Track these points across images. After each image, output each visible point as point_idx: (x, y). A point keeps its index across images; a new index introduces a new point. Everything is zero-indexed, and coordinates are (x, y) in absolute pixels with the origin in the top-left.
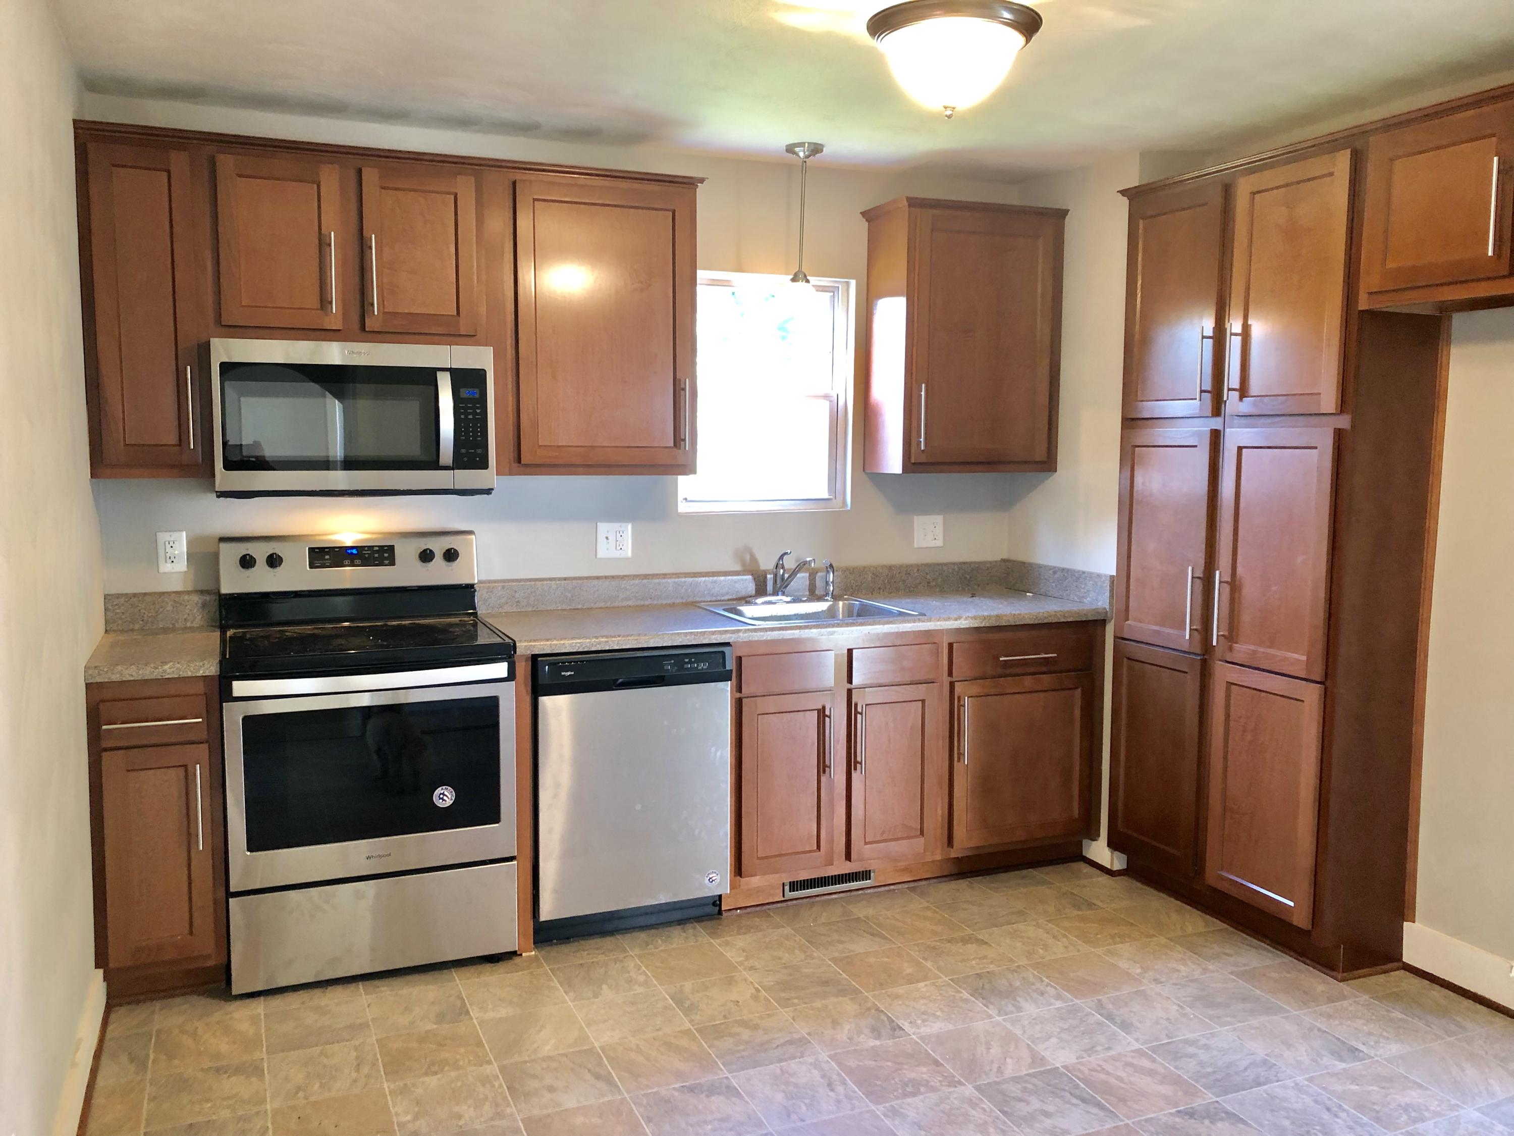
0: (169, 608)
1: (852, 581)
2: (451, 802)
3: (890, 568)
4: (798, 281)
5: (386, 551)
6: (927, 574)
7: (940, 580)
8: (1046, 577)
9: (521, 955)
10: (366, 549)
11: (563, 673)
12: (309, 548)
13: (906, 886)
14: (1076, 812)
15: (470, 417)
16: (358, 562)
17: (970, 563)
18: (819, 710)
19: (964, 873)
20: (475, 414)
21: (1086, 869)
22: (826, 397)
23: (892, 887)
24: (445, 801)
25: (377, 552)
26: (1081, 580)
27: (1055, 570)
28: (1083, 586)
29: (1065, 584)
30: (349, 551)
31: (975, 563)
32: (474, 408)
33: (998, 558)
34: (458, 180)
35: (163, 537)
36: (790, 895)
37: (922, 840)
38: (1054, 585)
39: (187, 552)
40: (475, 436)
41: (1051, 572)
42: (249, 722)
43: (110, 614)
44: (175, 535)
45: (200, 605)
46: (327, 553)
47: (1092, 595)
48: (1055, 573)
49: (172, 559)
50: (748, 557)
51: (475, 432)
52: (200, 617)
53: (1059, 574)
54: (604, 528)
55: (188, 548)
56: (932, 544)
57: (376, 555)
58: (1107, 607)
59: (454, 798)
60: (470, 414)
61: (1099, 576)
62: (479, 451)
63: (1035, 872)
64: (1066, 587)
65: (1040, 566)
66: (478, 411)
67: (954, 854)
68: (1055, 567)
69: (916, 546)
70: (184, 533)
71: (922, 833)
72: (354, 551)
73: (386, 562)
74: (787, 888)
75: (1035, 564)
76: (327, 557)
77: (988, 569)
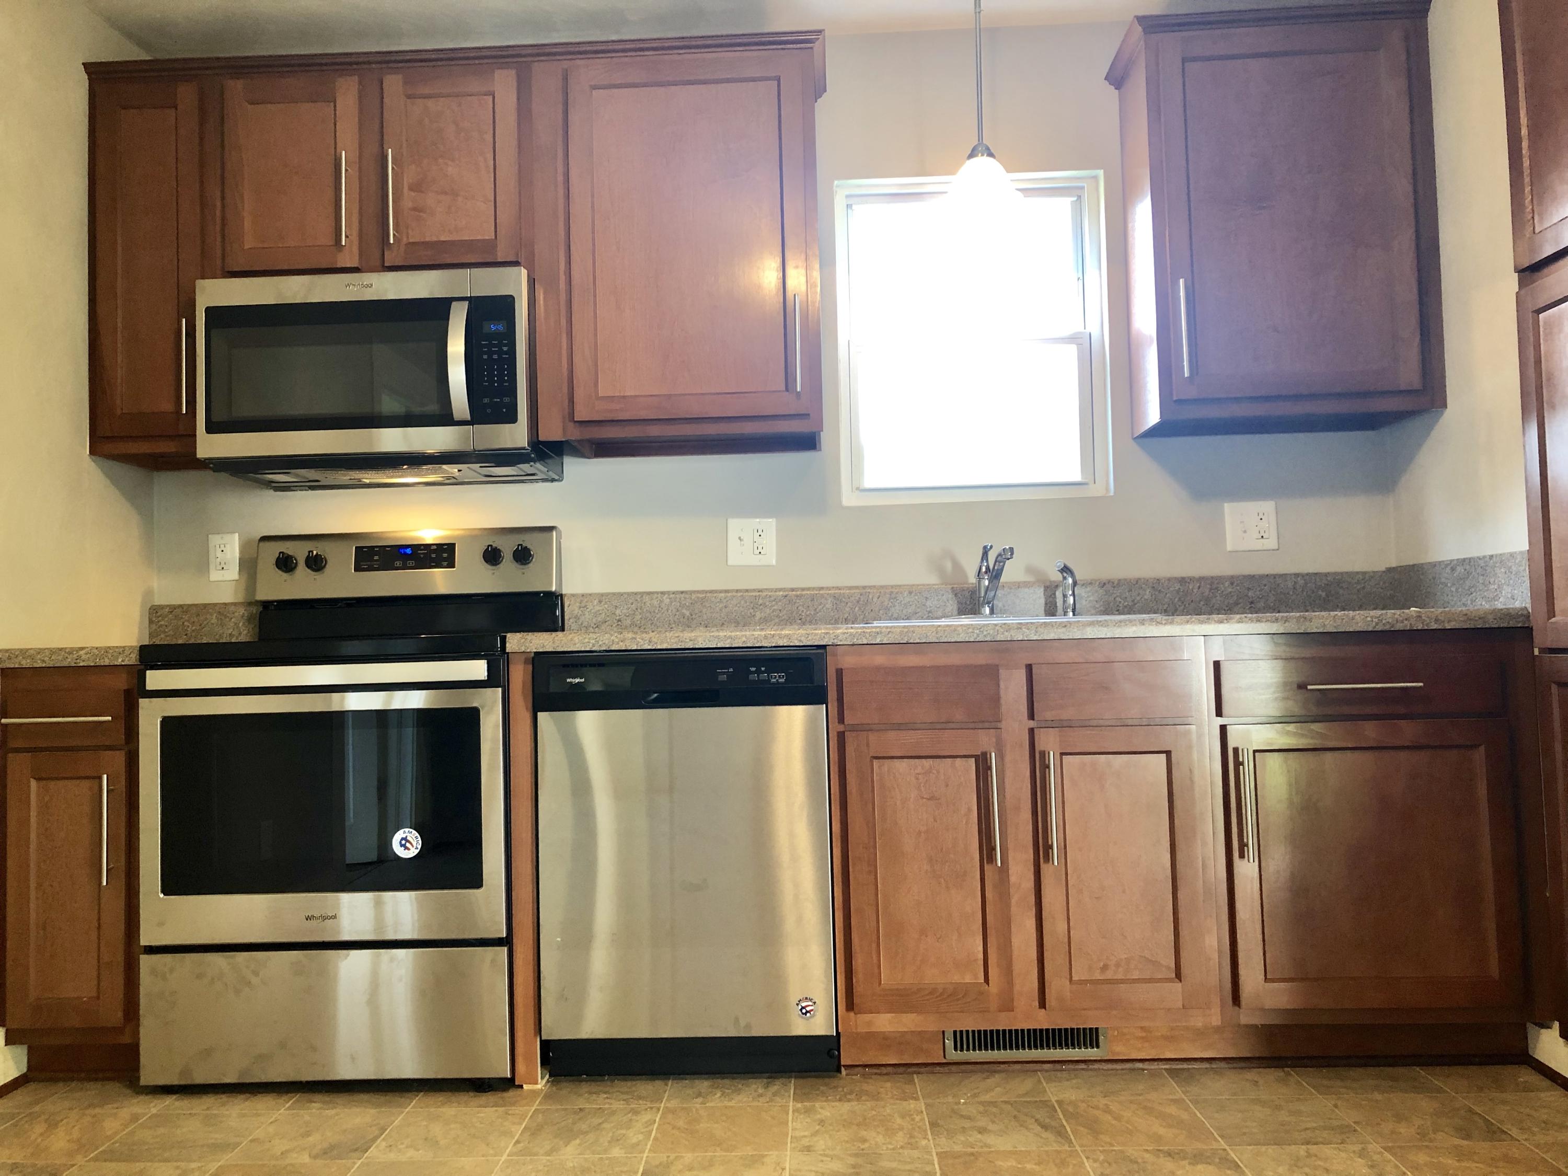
0: (214, 621)
1: (1118, 599)
2: (417, 851)
3: (1182, 581)
4: (976, 156)
5: (445, 551)
6: (1249, 589)
7: (1272, 598)
8: (1443, 580)
9: (521, 1087)
10: (422, 547)
11: (568, 680)
12: (356, 548)
13: (1167, 1067)
14: (1494, 968)
15: (495, 357)
16: (411, 563)
17: (1327, 575)
18: (976, 757)
19: (1279, 1058)
20: (500, 352)
21: (1527, 1076)
22: (1073, 339)
23: (1140, 1065)
24: (409, 849)
25: (435, 551)
26: (1489, 569)
27: (1452, 565)
28: (1492, 580)
29: (1468, 583)
30: (402, 551)
31: (1336, 574)
32: (500, 345)
33: (1381, 567)
34: (496, 75)
35: (215, 540)
36: (954, 1055)
37: (1178, 986)
38: (1453, 589)
39: (240, 559)
40: (501, 381)
41: (1448, 570)
42: (170, 725)
43: (154, 627)
44: (227, 538)
45: (245, 618)
46: (376, 554)
47: (1506, 590)
48: (1453, 569)
49: (223, 565)
50: (949, 566)
51: (500, 376)
52: (245, 632)
53: (1460, 569)
54: (737, 526)
55: (241, 552)
56: (1260, 545)
57: (434, 556)
58: (1529, 606)
59: (419, 847)
60: (495, 352)
61: (1512, 555)
62: (506, 400)
63: (1423, 1073)
64: (1470, 587)
65: (1434, 565)
66: (505, 349)
67: (1246, 1018)
68: (1451, 561)
69: (1229, 548)
70: (237, 534)
71: (1178, 976)
72: (409, 551)
73: (445, 564)
74: (949, 1043)
75: (1426, 564)
76: (376, 558)
77: (1358, 582)
